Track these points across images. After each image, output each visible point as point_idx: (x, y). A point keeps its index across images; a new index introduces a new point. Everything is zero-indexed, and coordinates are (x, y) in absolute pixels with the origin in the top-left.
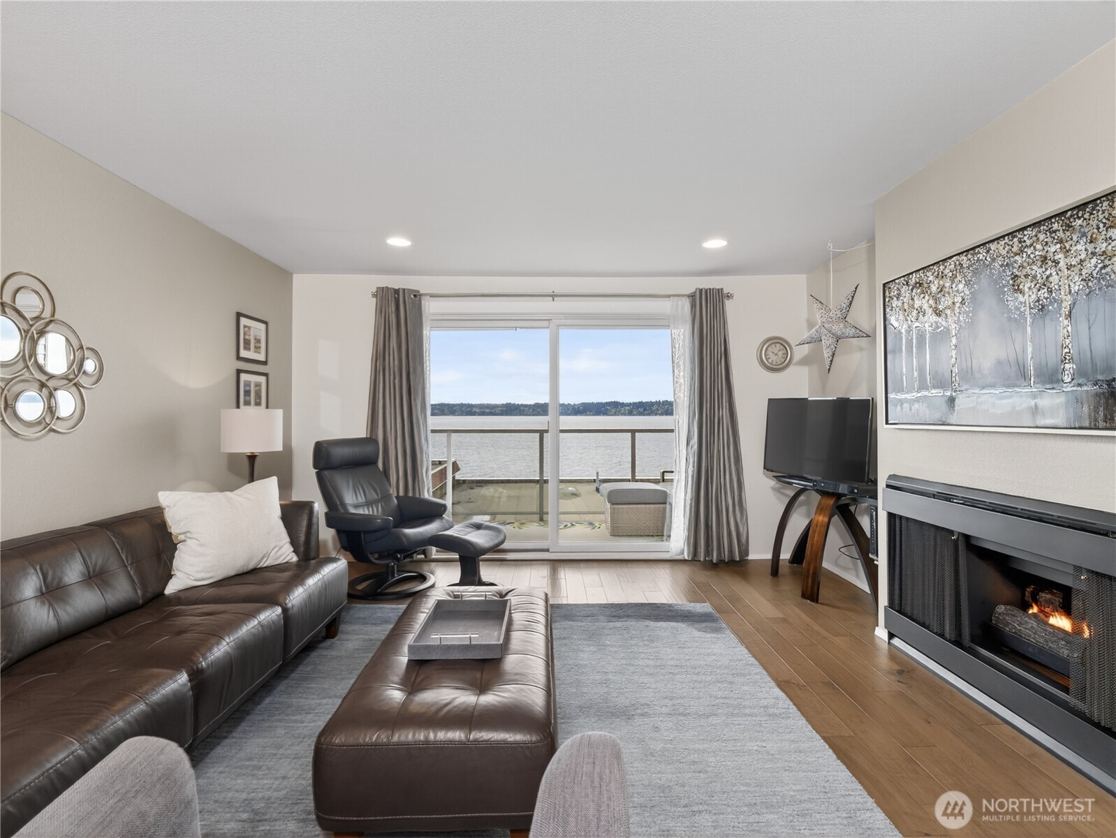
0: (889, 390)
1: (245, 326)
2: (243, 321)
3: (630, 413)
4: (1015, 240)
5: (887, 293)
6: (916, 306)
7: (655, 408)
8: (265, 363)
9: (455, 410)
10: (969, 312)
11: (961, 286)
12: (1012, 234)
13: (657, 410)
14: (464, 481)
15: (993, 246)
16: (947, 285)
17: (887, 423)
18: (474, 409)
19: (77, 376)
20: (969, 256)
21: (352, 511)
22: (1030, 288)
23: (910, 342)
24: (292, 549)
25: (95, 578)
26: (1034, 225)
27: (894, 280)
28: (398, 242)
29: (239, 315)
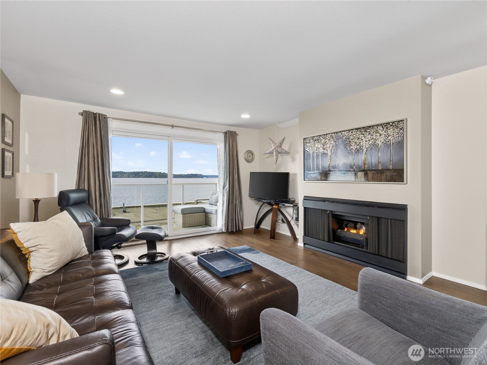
0: (305, 170)
3: (129, 177)
4: (350, 132)
5: (305, 141)
6: (316, 146)
7: (140, 175)
10: (335, 149)
11: (332, 142)
12: (349, 130)
13: (142, 175)
15: (343, 133)
16: (328, 141)
17: (304, 180)
20: (335, 134)
22: (354, 145)
23: (313, 156)
24: (86, 248)
26: (356, 129)
27: (308, 138)
28: (117, 92)
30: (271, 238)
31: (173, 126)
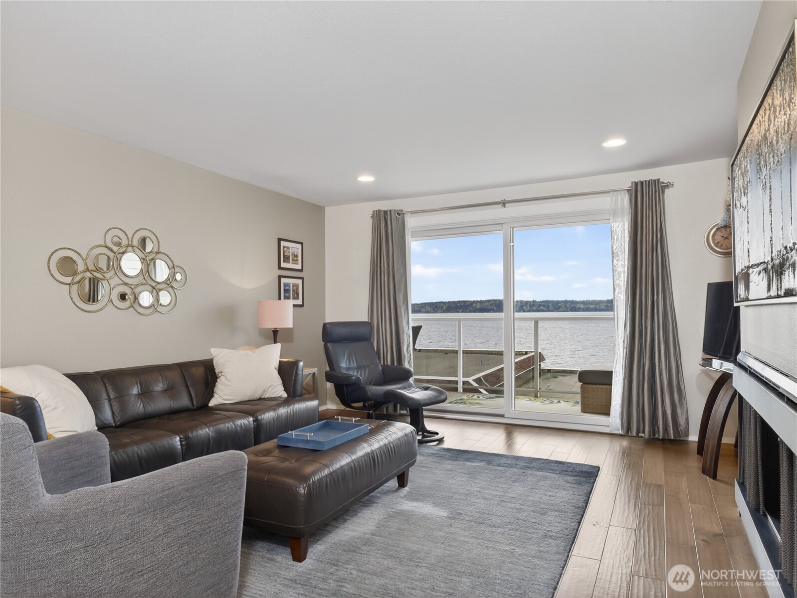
1: (284, 247)
2: (283, 243)
8: (301, 270)
9: (560, 307)
14: (549, 371)
17: (736, 301)
18: (579, 305)
19: (171, 283)
21: (345, 372)
24: (283, 389)
25: (170, 390)
28: (366, 179)
29: (280, 240)
30: (704, 472)
31: (504, 203)
